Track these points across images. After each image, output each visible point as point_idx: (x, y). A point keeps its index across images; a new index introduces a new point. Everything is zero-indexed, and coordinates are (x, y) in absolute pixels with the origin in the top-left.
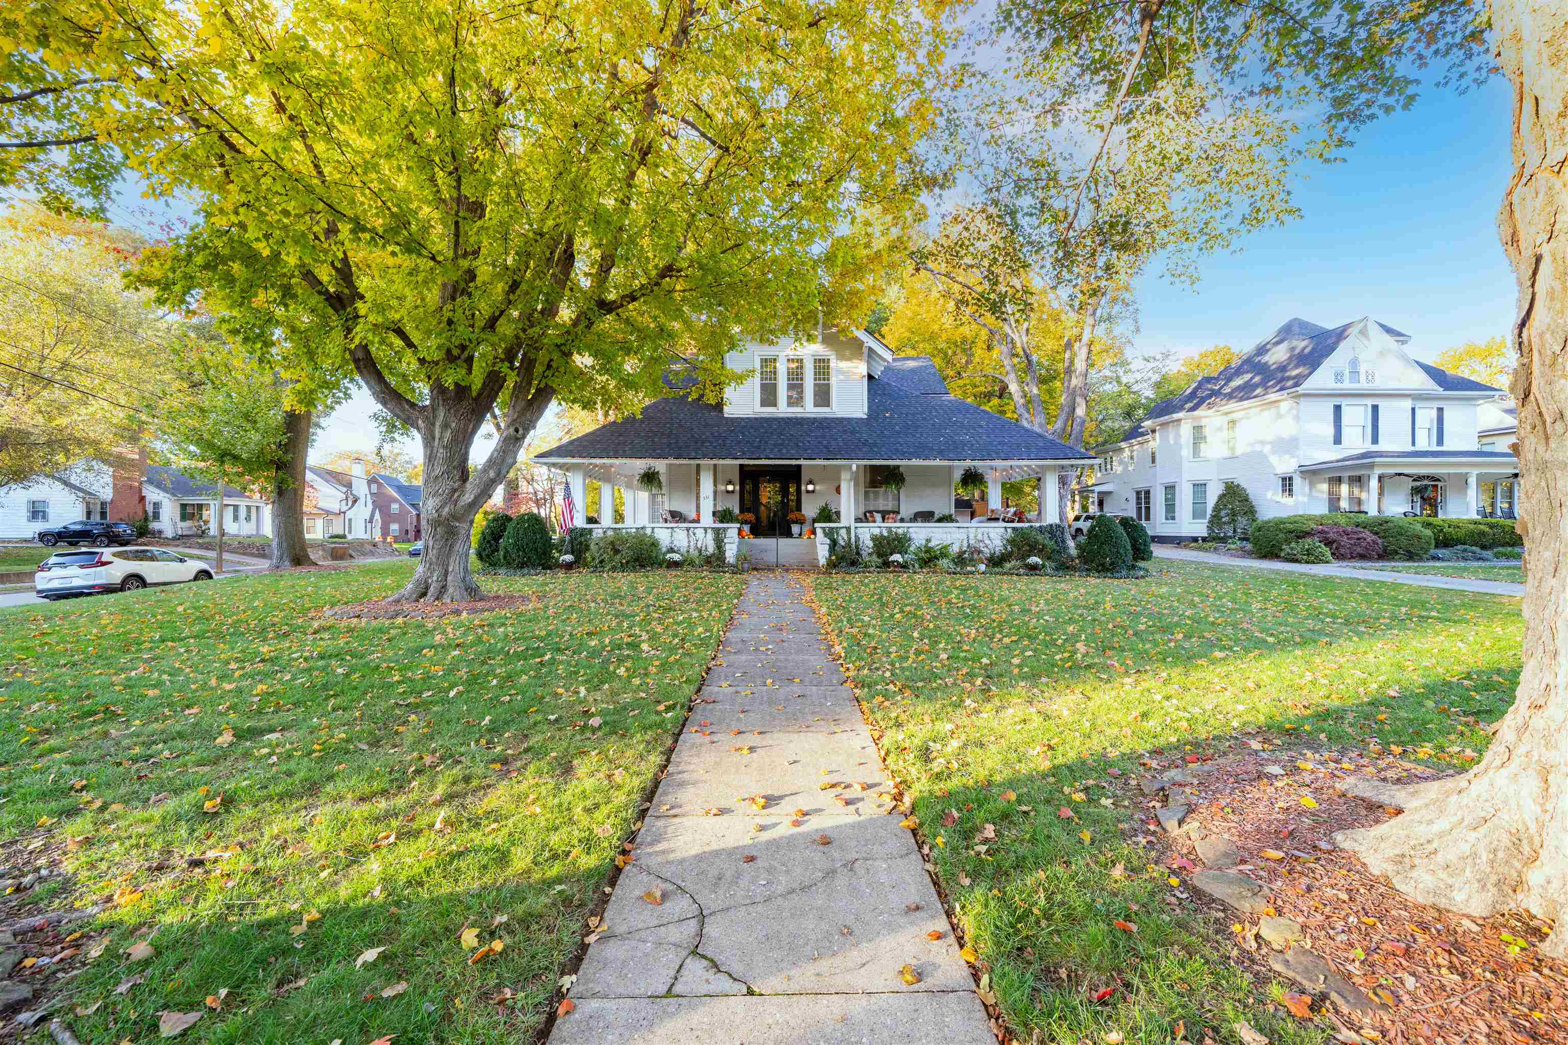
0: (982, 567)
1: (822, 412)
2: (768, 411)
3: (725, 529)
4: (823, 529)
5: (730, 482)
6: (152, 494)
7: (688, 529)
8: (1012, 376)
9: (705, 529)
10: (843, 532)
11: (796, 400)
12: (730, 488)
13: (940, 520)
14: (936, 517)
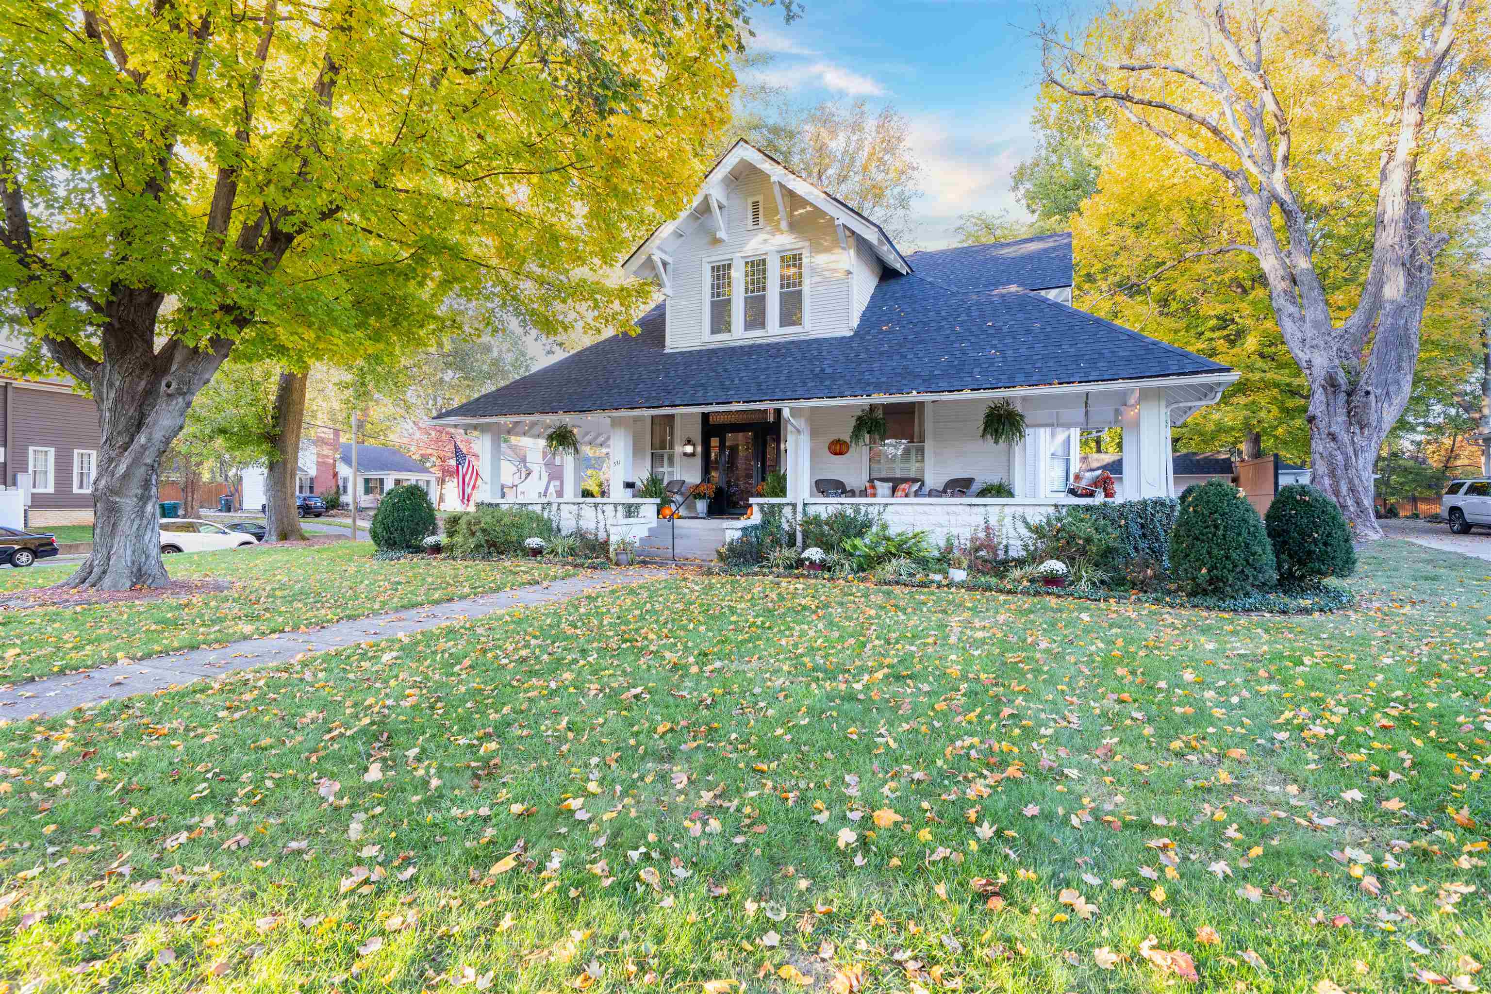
0: (959, 575)
1: (792, 333)
2: (722, 339)
3: (638, 506)
4: (761, 506)
5: (689, 442)
6: (344, 471)
7: (596, 505)
8: (1267, 244)
9: (615, 505)
10: (787, 511)
11: (756, 318)
12: (689, 449)
13: (983, 493)
14: (976, 487)
